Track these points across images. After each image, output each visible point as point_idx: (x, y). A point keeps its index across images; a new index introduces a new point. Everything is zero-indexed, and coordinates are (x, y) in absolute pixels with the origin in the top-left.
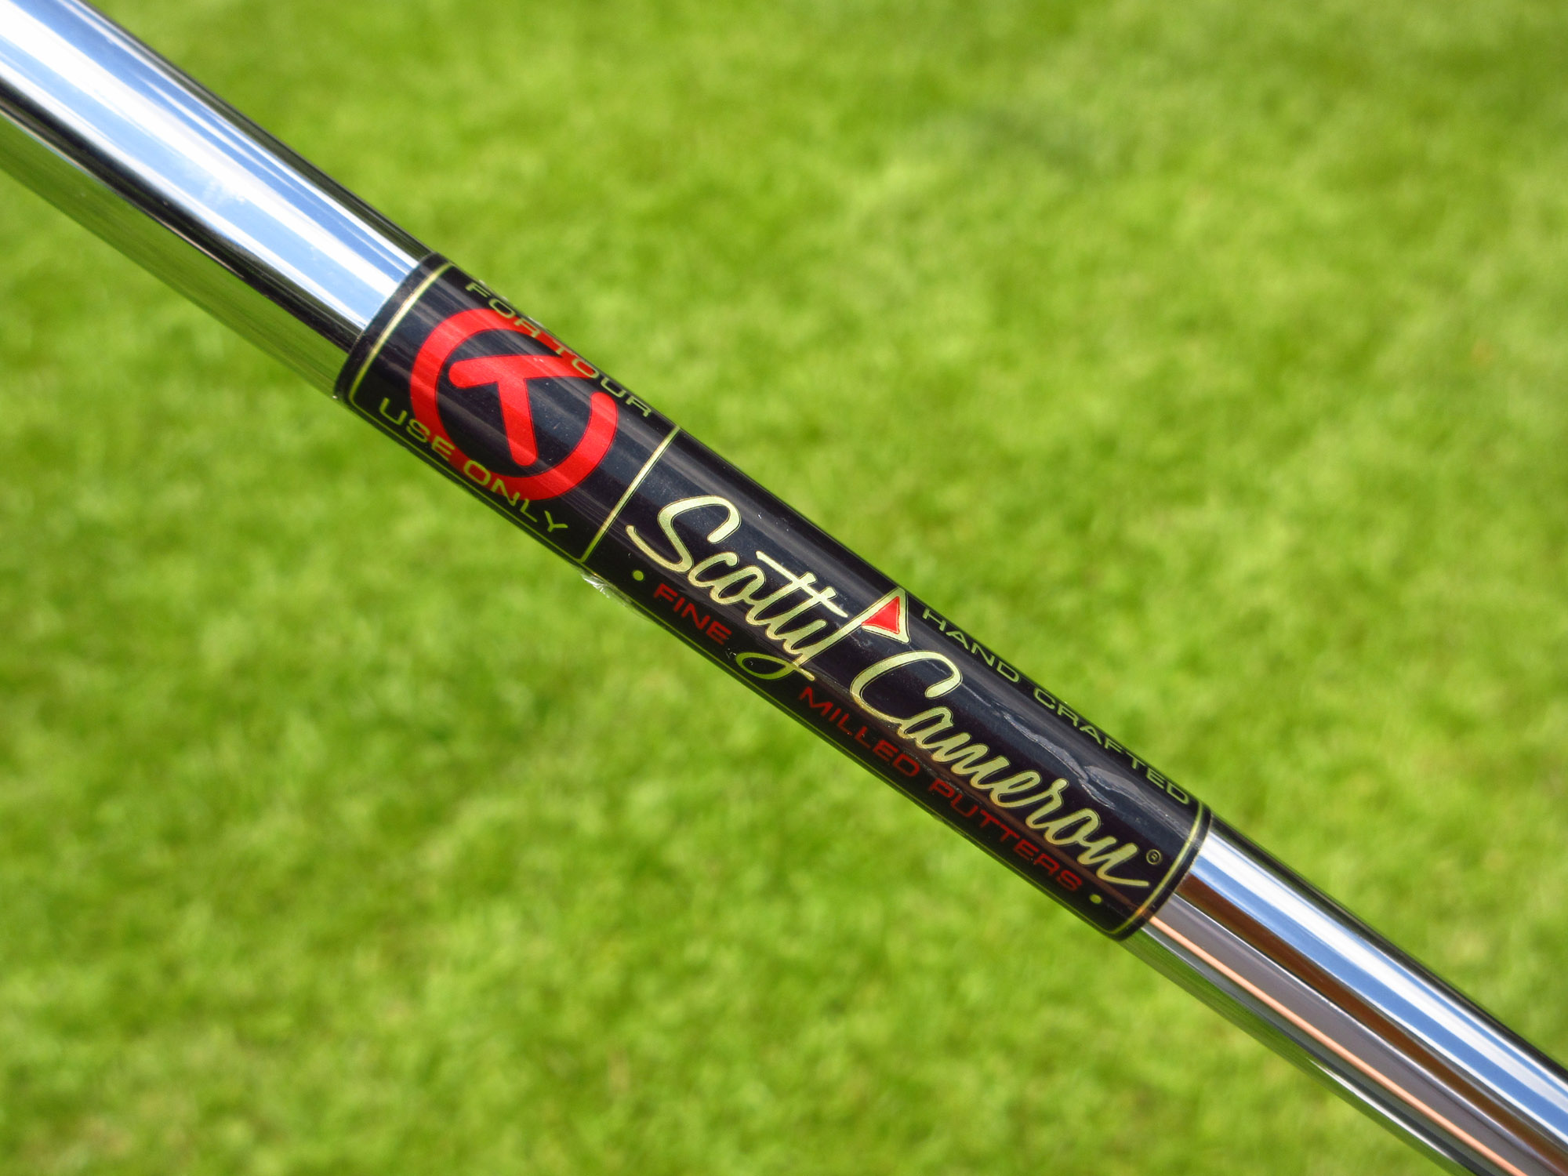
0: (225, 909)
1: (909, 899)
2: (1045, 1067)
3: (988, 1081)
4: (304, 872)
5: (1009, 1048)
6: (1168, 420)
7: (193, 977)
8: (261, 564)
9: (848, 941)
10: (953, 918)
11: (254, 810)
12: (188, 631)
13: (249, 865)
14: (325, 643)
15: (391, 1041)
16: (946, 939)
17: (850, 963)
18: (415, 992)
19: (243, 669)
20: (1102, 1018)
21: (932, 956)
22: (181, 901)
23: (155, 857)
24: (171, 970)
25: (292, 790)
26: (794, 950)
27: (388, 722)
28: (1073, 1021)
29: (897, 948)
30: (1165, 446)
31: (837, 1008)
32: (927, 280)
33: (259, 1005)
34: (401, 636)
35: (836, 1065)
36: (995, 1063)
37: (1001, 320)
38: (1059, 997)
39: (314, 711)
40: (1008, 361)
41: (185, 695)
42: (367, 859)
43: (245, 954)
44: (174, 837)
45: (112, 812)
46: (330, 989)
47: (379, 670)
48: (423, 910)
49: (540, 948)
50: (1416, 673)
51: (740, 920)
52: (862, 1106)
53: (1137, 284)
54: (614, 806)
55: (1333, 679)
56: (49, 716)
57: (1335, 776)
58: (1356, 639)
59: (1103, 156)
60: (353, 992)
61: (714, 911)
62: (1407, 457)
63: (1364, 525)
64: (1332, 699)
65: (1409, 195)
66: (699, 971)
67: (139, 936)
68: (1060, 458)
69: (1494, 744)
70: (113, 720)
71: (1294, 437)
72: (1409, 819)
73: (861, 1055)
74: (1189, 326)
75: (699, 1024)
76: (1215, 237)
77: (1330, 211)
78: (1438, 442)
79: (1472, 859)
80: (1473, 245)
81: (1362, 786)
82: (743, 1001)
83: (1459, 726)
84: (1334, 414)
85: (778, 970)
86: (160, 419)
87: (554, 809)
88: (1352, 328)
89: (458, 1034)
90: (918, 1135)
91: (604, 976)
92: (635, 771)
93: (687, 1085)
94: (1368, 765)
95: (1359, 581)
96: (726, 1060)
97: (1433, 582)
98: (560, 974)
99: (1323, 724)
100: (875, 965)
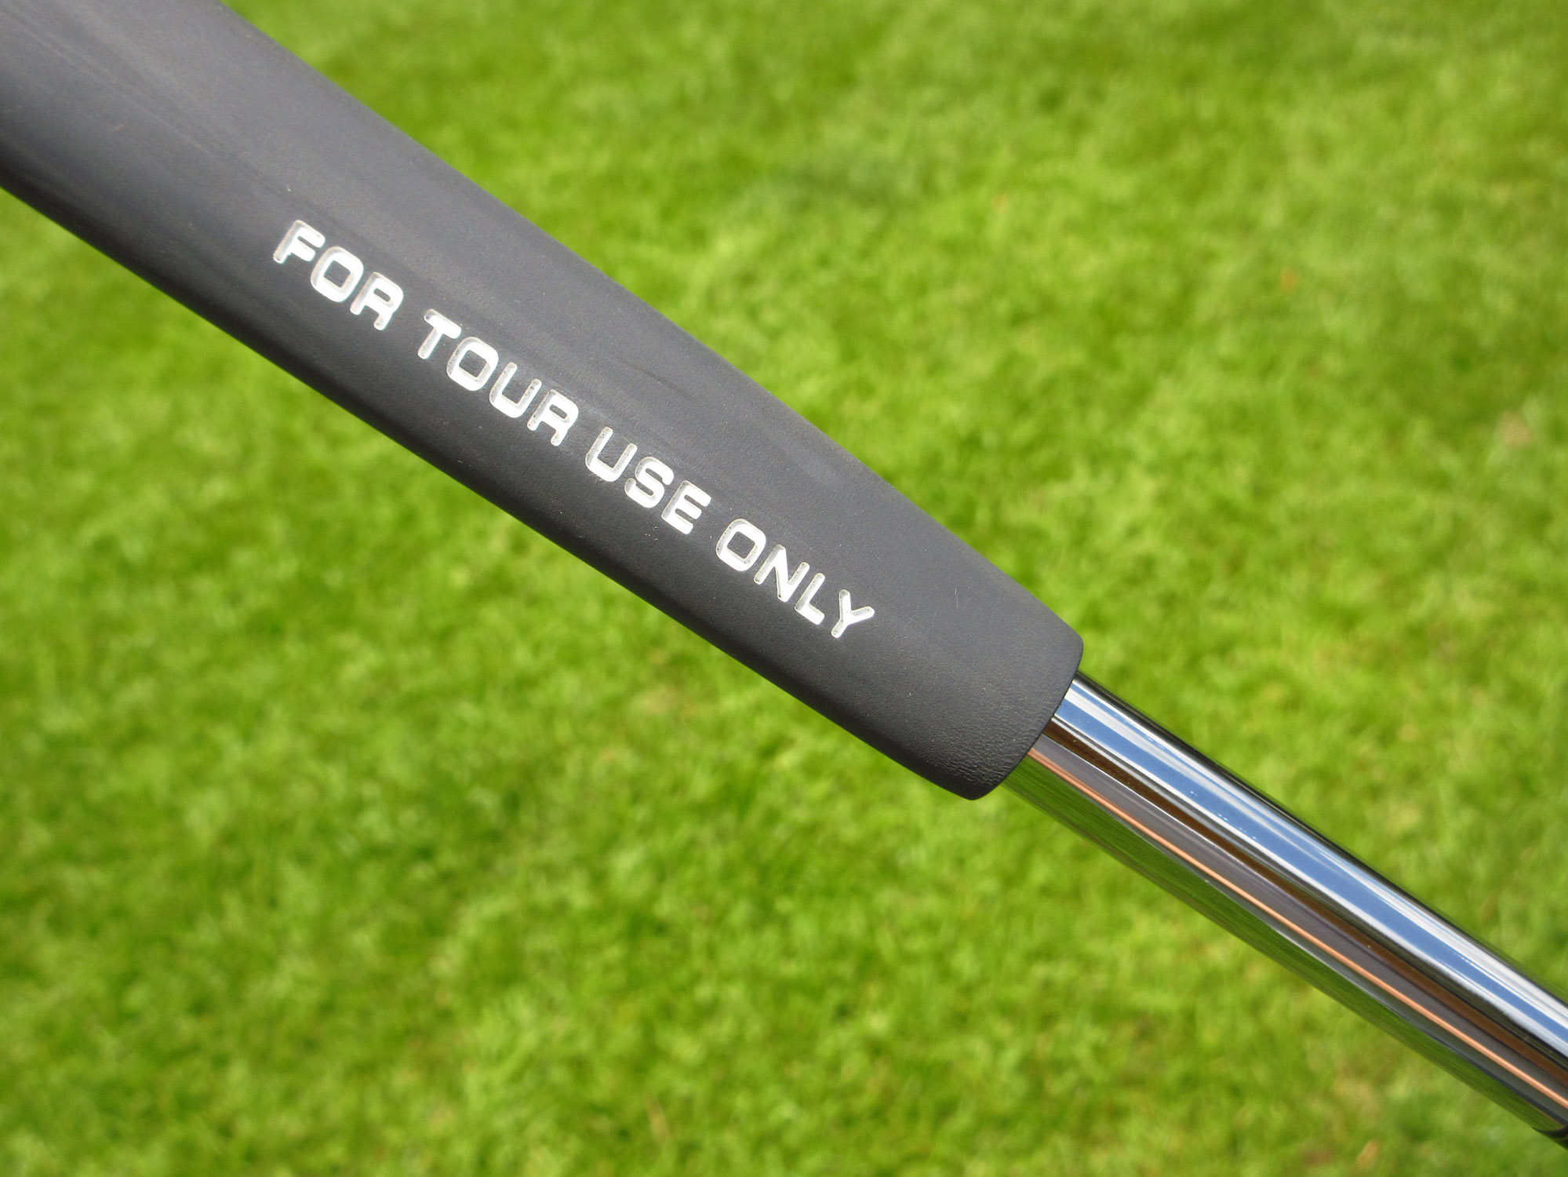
0: (261, 1060)
1: (886, 897)
2: (1047, 1021)
3: (998, 1047)
4: (326, 1009)
5: (1008, 1011)
6: (1022, 409)
7: (246, 1128)
8: (225, 736)
9: (841, 949)
10: (931, 904)
11: (271, 964)
12: (173, 813)
13: (276, 1015)
14: (301, 793)
15: (443, 1144)
16: (930, 926)
17: (846, 968)
18: (455, 1094)
19: (229, 837)
20: (1088, 964)
21: (918, 944)
22: (221, 1062)
23: (187, 1028)
24: (226, 1131)
25: (298, 937)
26: (791, 969)
27: (375, 852)
28: (1063, 971)
29: (886, 943)
30: (1024, 431)
31: (844, 1013)
32: (774, 335)
33: (309, 1143)
34: (371, 773)
35: (855, 1065)
36: (1002, 1029)
37: (849, 355)
38: (1045, 953)
39: (304, 859)
40: (865, 390)
41: (180, 874)
42: (383, 981)
43: (290, 1097)
44: (200, 1007)
45: (137, 997)
46: (375, 1111)
47: (356, 807)
48: (445, 1016)
49: (560, 1026)
50: (1298, 581)
51: (736, 954)
52: (888, 1096)
53: (964, 292)
54: (599, 879)
55: (1223, 605)
56: (58, 924)
57: (1246, 691)
58: (1235, 565)
59: (906, 185)
60: (397, 1106)
61: (711, 952)
62: (1242, 388)
63: (1218, 459)
64: (1228, 622)
65: (1188, 156)
66: (709, 1011)
67: (186, 1105)
68: (932, 464)
69: (1381, 627)
70: (119, 912)
71: (1139, 395)
72: (1322, 714)
73: (876, 1048)
74: (1018, 319)
75: (720, 1058)
76: (1025, 235)
77: (1121, 186)
78: (1268, 369)
79: (1387, 737)
80: (1258, 185)
81: (1273, 694)
82: (756, 1029)
83: (1347, 620)
84: (1168, 366)
85: (783, 990)
86: (102, 626)
87: (544, 895)
88: (1168, 286)
89: (502, 1123)
90: (945, 1111)
91: (625, 1036)
92: (611, 842)
93: (724, 1119)
94: (1274, 675)
95: (1226, 510)
96: (753, 1086)
97: (1294, 494)
98: (584, 1044)
99: (1224, 649)
100: (869, 964)
